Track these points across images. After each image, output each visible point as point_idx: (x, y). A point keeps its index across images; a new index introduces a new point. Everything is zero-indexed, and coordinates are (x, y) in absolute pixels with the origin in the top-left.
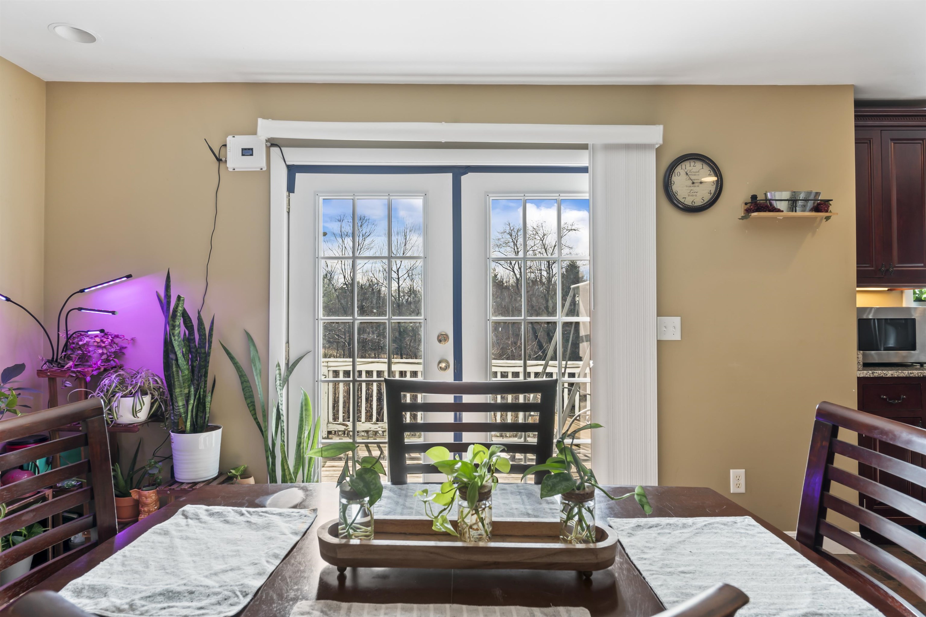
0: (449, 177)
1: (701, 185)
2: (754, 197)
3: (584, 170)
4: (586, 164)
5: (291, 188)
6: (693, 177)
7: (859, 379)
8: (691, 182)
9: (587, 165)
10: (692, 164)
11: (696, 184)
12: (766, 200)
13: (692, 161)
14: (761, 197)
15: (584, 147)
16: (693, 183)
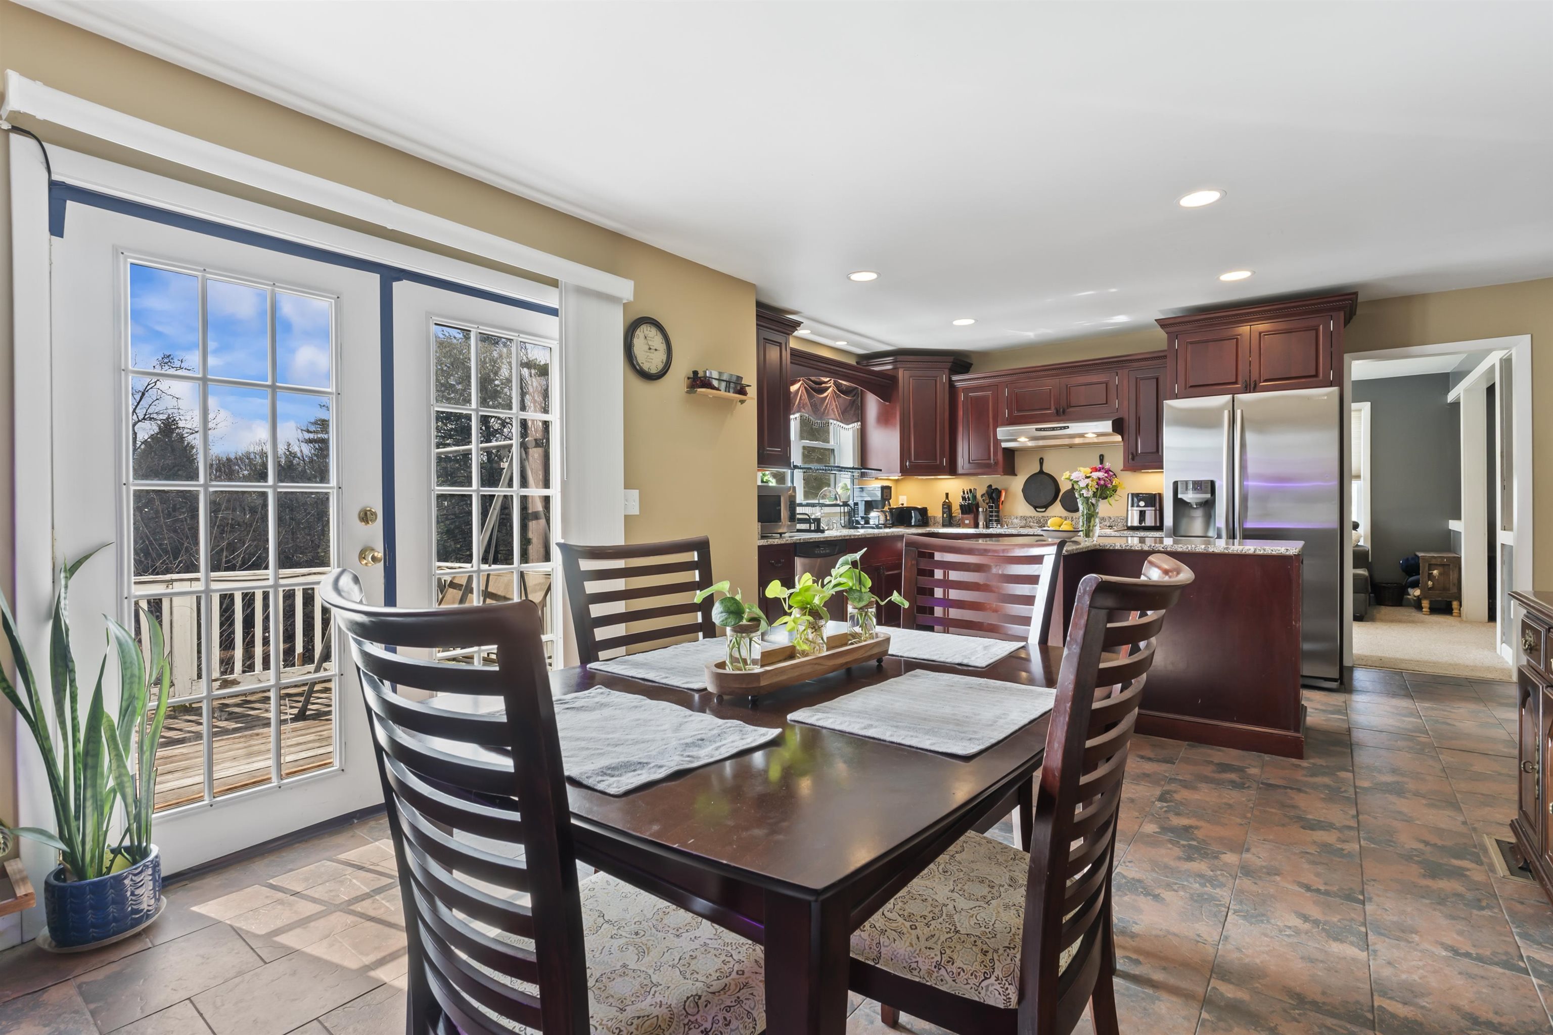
0: (374, 279)
1: (656, 353)
2: (695, 373)
3: (554, 312)
4: (555, 305)
5: (57, 227)
6: (650, 343)
7: (759, 547)
8: (648, 347)
9: (557, 307)
10: (649, 328)
11: (652, 351)
12: (705, 377)
13: (648, 325)
14: (701, 374)
15: (554, 283)
16: (650, 349)
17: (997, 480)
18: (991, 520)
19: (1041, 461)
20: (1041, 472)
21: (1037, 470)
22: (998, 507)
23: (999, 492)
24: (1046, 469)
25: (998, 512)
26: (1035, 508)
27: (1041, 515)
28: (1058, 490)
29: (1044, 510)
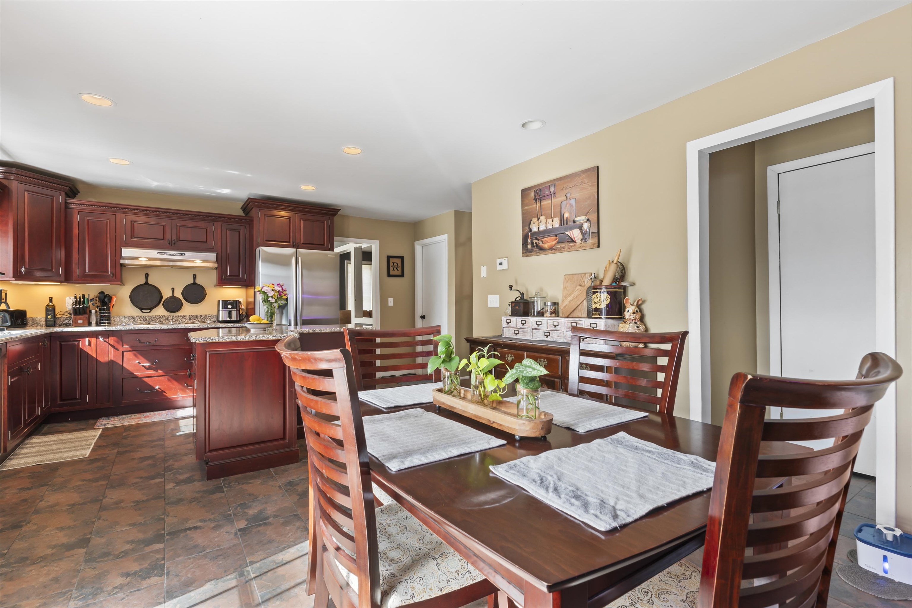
17: (107, 288)
18: (103, 320)
19: (147, 276)
20: (147, 283)
21: (143, 281)
22: (109, 309)
23: (110, 298)
24: (150, 281)
25: (109, 313)
26: (141, 309)
27: (147, 315)
28: (162, 297)
29: (149, 311)
